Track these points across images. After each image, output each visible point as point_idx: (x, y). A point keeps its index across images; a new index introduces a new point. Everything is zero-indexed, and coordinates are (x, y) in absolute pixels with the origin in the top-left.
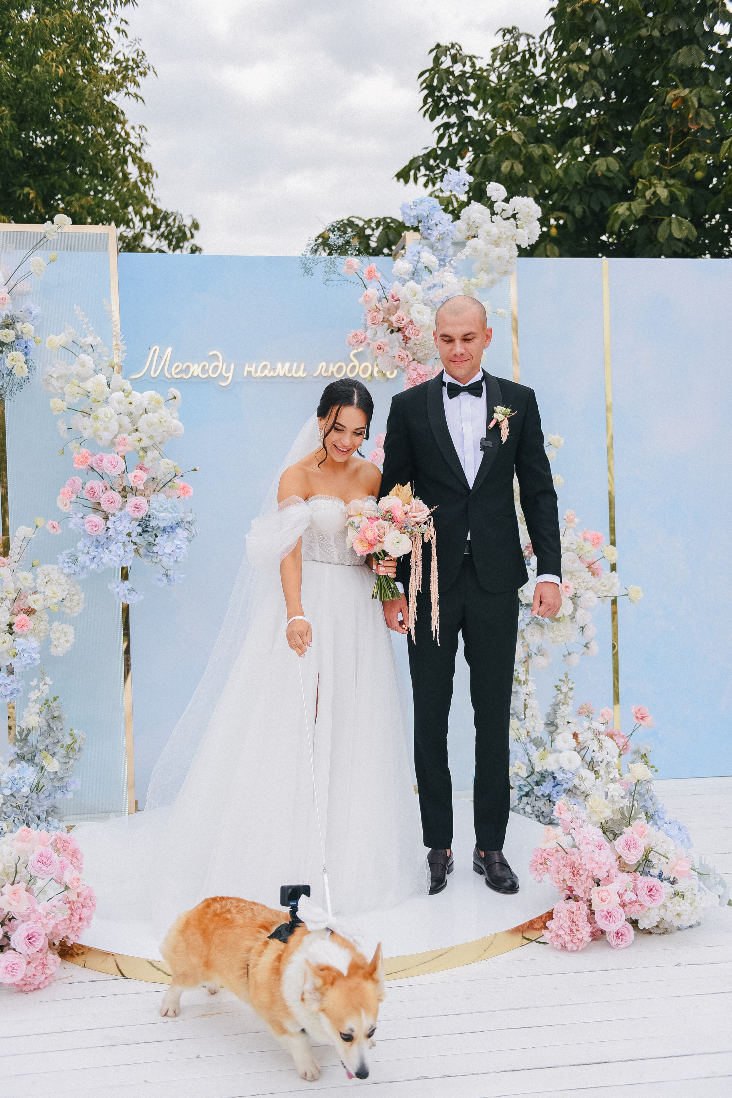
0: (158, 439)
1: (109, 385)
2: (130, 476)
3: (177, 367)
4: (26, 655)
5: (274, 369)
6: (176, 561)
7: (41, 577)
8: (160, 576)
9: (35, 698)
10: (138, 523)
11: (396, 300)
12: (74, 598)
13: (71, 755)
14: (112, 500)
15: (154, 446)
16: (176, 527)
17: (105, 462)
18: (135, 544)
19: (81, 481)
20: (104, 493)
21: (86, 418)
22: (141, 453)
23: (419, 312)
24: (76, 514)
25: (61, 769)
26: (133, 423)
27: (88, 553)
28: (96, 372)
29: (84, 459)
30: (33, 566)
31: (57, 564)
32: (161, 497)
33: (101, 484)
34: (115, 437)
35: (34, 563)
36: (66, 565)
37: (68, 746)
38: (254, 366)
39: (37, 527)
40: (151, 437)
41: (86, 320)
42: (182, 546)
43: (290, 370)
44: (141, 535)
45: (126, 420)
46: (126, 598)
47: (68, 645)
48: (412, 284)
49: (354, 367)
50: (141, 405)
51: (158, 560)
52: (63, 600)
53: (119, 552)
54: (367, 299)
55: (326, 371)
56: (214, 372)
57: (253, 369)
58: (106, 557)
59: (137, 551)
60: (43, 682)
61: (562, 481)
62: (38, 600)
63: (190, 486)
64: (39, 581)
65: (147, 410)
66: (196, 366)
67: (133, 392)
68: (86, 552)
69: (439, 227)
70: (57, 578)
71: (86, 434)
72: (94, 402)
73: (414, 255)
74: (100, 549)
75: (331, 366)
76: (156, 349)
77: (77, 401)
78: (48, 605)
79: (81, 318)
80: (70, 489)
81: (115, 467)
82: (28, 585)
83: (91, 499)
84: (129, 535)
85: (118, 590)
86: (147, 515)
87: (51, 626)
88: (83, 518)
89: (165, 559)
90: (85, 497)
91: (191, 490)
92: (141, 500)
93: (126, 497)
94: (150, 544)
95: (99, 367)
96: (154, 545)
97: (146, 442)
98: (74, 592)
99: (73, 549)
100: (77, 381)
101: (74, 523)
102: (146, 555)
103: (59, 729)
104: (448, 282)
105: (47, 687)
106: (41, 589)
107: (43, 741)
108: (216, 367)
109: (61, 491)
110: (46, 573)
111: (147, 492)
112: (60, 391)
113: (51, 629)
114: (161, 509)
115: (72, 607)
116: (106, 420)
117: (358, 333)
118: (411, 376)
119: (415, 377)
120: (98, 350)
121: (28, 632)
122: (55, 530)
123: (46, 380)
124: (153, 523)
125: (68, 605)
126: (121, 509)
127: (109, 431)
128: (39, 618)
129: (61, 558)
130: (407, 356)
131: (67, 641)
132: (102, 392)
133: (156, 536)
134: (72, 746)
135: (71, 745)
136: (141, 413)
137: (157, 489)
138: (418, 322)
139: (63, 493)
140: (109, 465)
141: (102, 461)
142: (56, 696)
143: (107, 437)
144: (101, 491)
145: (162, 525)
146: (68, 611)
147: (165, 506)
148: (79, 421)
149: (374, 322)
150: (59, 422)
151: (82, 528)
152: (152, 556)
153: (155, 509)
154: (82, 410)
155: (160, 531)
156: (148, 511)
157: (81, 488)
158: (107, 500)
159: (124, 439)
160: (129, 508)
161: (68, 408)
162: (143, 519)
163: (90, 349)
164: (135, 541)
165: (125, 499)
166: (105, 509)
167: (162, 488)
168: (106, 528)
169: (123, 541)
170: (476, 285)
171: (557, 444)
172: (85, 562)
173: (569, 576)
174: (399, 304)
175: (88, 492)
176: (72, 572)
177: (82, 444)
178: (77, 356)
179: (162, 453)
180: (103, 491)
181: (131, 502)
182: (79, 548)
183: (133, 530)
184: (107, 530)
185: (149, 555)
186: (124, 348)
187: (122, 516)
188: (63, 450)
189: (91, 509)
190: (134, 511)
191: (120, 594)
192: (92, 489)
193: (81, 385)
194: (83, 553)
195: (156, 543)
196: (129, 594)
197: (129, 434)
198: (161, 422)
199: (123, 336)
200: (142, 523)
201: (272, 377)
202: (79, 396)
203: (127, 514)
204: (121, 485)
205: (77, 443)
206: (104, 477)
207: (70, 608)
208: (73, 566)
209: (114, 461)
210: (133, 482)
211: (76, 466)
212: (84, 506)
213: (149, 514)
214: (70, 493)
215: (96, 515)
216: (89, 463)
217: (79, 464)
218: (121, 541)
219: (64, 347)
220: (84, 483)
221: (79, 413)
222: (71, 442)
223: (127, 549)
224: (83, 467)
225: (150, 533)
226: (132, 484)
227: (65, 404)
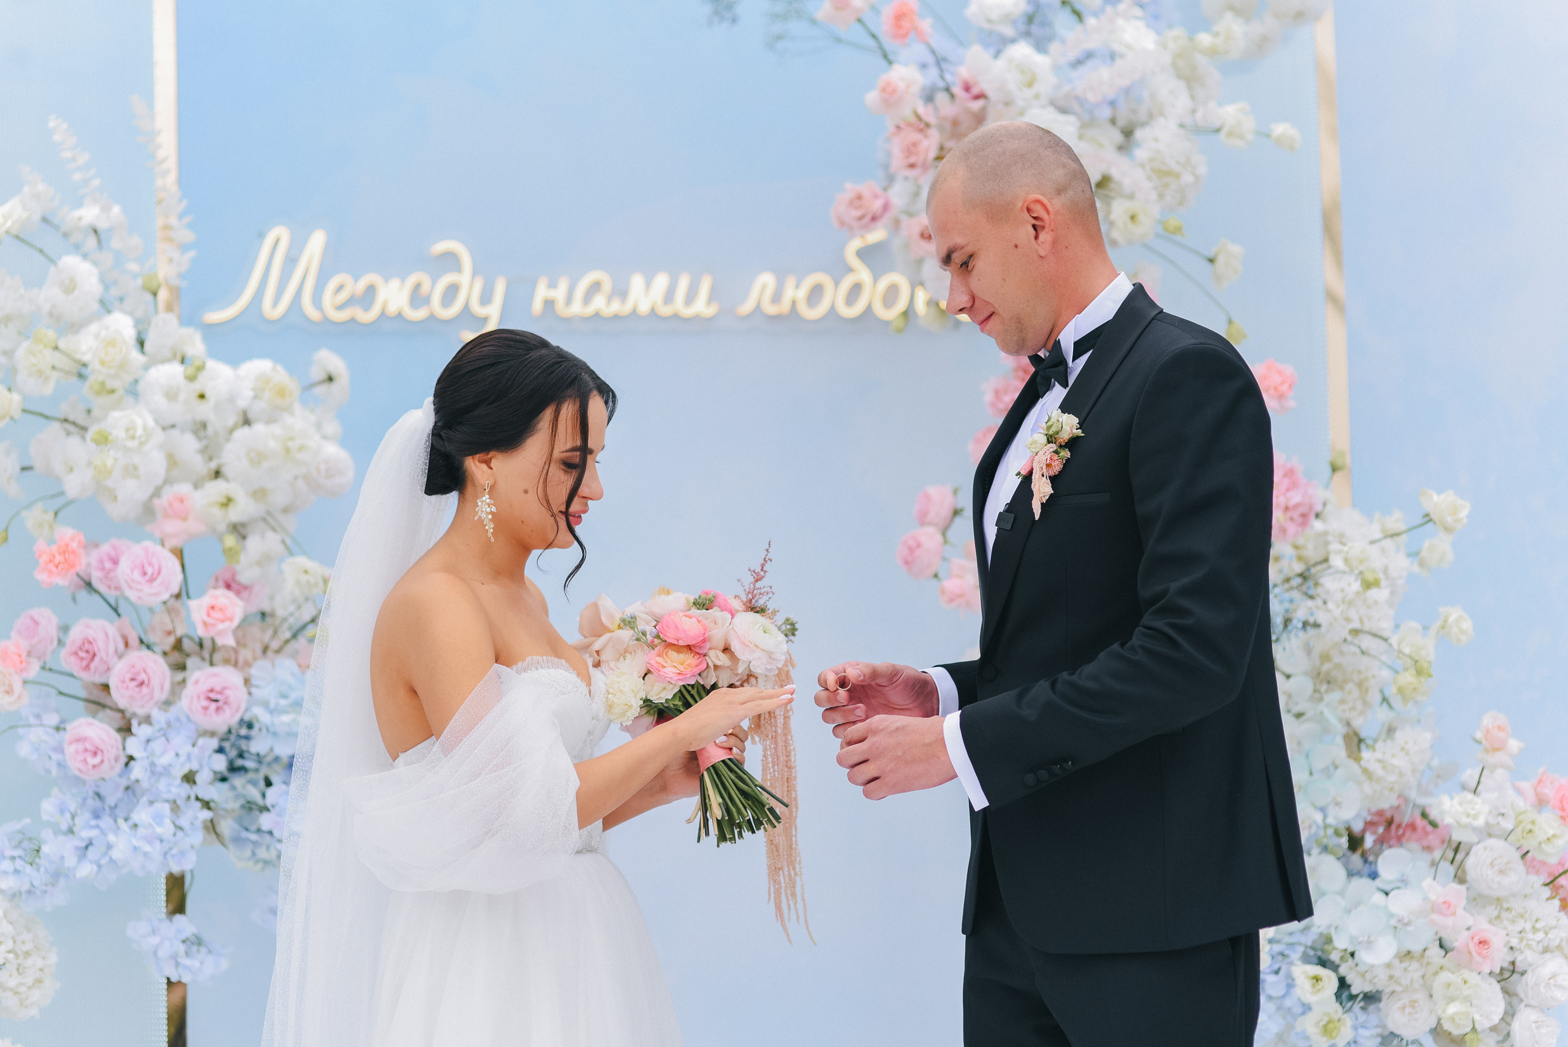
0: (280, 498)
1: (141, 343)
2: (197, 608)
5: (623, 295)
10: (214, 743)
11: (978, 97)
12: (29, 962)
14: (143, 677)
17: (124, 566)
18: (207, 805)
19: (55, 620)
20: (120, 657)
21: (74, 441)
22: (230, 541)
24: (38, 716)
26: (209, 451)
27: (71, 831)
28: (106, 307)
29: (65, 558)
32: (285, 667)
33: (112, 630)
34: (157, 492)
36: (6, 866)
38: (563, 285)
40: (259, 494)
41: (83, 159)
43: (669, 297)
44: (224, 779)
45: (189, 446)
46: (177, 964)
48: (1022, 50)
49: (857, 288)
50: (232, 399)
51: (273, 854)
53: (159, 830)
54: (890, 96)
55: (776, 298)
56: (445, 303)
57: (559, 294)
58: (122, 843)
59: (211, 827)
61: (1467, 625)
65: (251, 416)
66: (395, 283)
67: (211, 364)
68: (64, 827)
71: (74, 485)
72: (97, 393)
74: (106, 822)
75: (790, 285)
76: (277, 242)
77: (49, 389)
79: (67, 155)
80: (24, 645)
81: (152, 580)
83: (84, 675)
84: (189, 778)
85: (154, 940)
86: (242, 721)
88: (58, 729)
90: (66, 668)
92: (227, 677)
93: (182, 667)
94: (250, 807)
95: (114, 292)
96: (265, 809)
97: (244, 508)
98: (28, 947)
99: (27, 821)
100: (51, 334)
101: (33, 742)
102: (237, 840)
104: (1129, 47)
108: (452, 290)
111: (245, 654)
114: (283, 702)
115: (23, 989)
116: (131, 444)
117: (867, 194)
120: (116, 243)
124: (258, 745)
125: (12, 983)
126: (168, 703)
127: (137, 477)
132: (123, 365)
133: (268, 783)
136: (230, 423)
137: (275, 645)
140: (137, 575)
141: (115, 562)
143: (131, 493)
144: (111, 649)
145: (283, 750)
146: (11, 1001)
147: (293, 696)
148: (53, 446)
149: (912, 160)
151: (56, 757)
152: (256, 844)
153: (266, 705)
154: (62, 416)
155: (277, 767)
156: (246, 710)
157: (55, 643)
158: (129, 676)
159: (182, 501)
160: (190, 700)
161: (24, 411)
162: (230, 731)
163: (92, 242)
164: (206, 798)
165: (179, 676)
166: (122, 703)
167: (287, 642)
168: (124, 760)
169: (171, 797)
170: (1212, 52)
171: (1449, 519)
172: (63, 858)
173: (1492, 911)
174: (983, 110)
175: (76, 654)
176: (25, 887)
177: (60, 515)
178: (52, 261)
179: (288, 541)
180: (116, 651)
181: (197, 682)
182: (45, 817)
183: (201, 766)
184: (127, 764)
185: (248, 839)
186: (186, 235)
187: (169, 725)
188: (6, 530)
189: (81, 704)
190: (206, 708)
191: (161, 953)
192: (87, 646)
193: (62, 344)
194: (57, 832)
195: (269, 801)
196: (187, 954)
197: (196, 486)
198: (287, 450)
199: (184, 203)
200: (227, 745)
201: (616, 317)
202: (55, 375)
203: (184, 720)
204: (169, 633)
205: (45, 512)
206: (120, 610)
207: (16, 993)
208: (29, 869)
209: (150, 564)
210: (205, 624)
211: (41, 577)
212: (61, 693)
213: (247, 718)
214: (24, 655)
215: (96, 722)
216: (78, 569)
217: (50, 572)
218: (166, 796)
219: (17, 237)
220: (65, 629)
221: (56, 426)
222: (28, 506)
223: (184, 822)
224: (62, 581)
225: (251, 775)
226: (200, 632)
227: (16, 397)
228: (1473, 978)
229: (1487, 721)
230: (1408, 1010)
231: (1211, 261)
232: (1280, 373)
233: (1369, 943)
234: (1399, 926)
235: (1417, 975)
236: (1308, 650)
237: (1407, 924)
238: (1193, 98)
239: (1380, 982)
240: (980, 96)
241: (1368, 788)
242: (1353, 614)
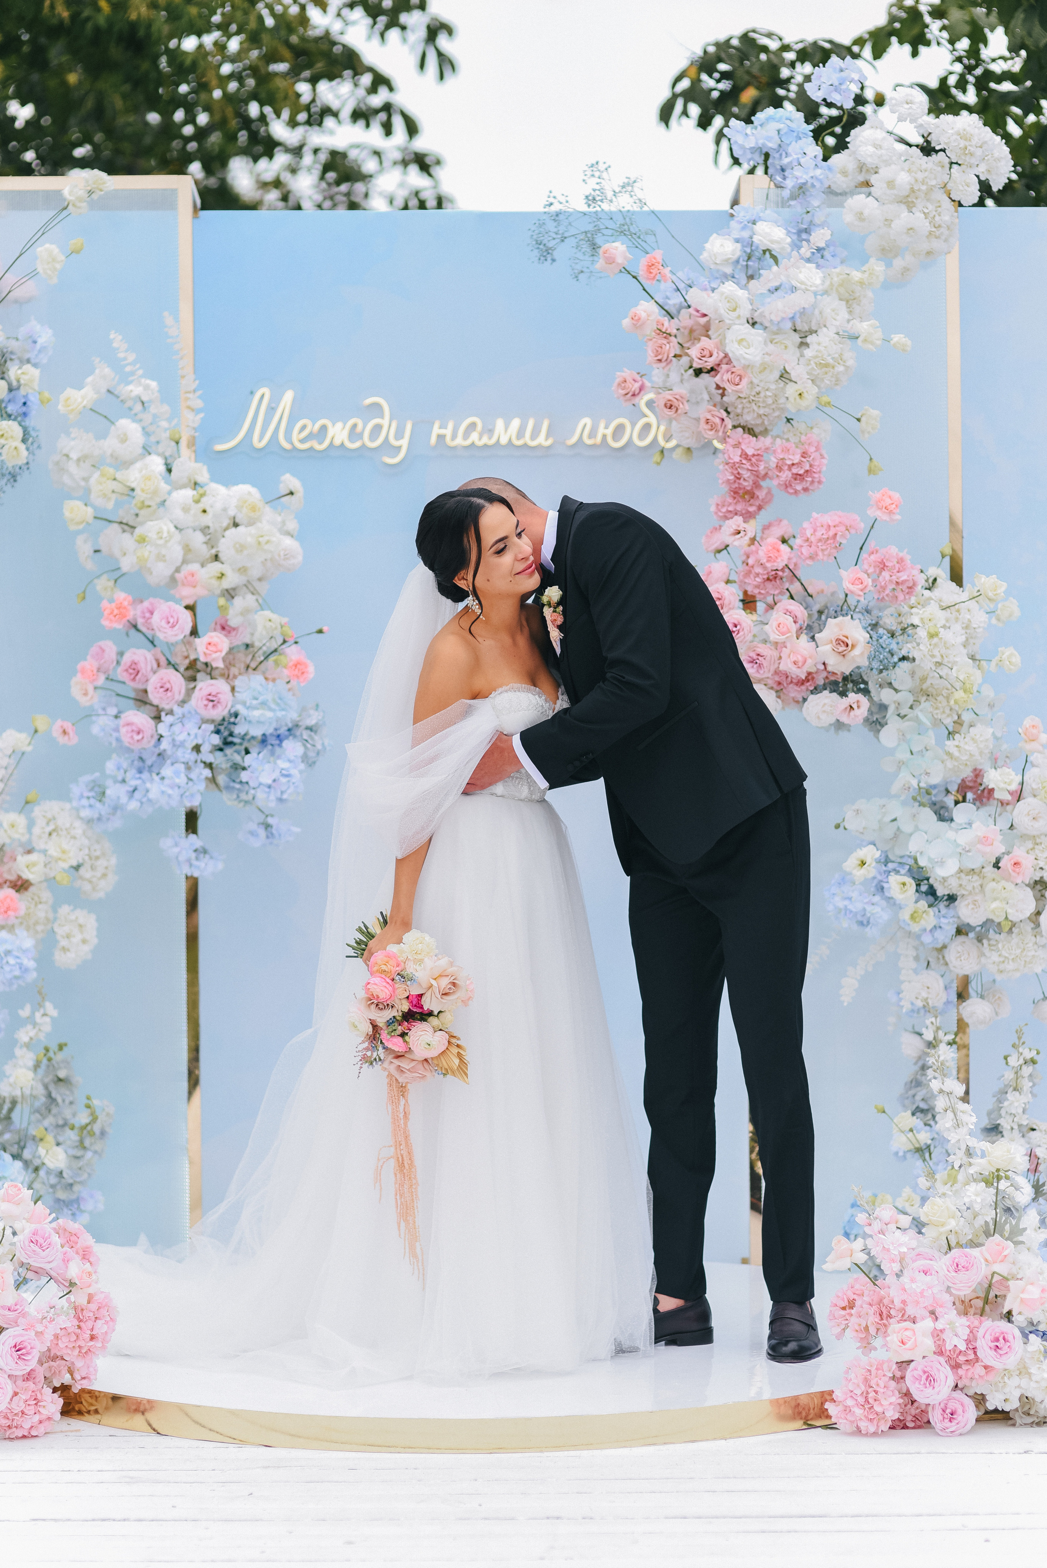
0: (255, 573)
1: (169, 472)
2: (200, 643)
3: (304, 427)
4: (12, 961)
5: (491, 432)
6: (280, 800)
7: (40, 822)
8: (253, 826)
9: (26, 1039)
10: (212, 727)
12: (99, 863)
13: (87, 1142)
14: (168, 686)
15: (249, 587)
16: (287, 737)
17: (157, 615)
18: (210, 766)
19: (115, 648)
20: (155, 673)
21: (127, 536)
22: (222, 601)
23: (740, 341)
24: (104, 709)
25: (70, 1167)
26: (211, 543)
27: (124, 781)
28: (147, 451)
29: (121, 611)
30: (27, 803)
31: (70, 800)
32: (257, 679)
33: (149, 656)
34: (178, 570)
35: (30, 798)
36: (85, 802)
37: (83, 1128)
38: (450, 426)
39: (36, 731)
40: (243, 570)
41: (131, 357)
42: (294, 772)
43: (520, 434)
44: (221, 750)
45: (198, 539)
46: (191, 865)
47: (86, 948)
48: (729, 287)
49: (648, 426)
50: (225, 510)
51: (250, 797)
52: (77, 868)
53: (177, 781)
54: (638, 323)
55: (593, 433)
56: (372, 438)
57: (448, 432)
58: (155, 788)
59: (212, 779)
60: (42, 1011)
61: (1017, 659)
62: (34, 864)
63: (308, 661)
64: (36, 830)
65: (237, 520)
66: (339, 425)
67: (214, 485)
68: (120, 778)
69: (798, 172)
70: (68, 825)
71: (126, 564)
72: (141, 508)
73: (744, 228)
74: (145, 775)
75: (602, 425)
76: (263, 396)
77: (110, 505)
78: (52, 875)
79: (121, 355)
80: (95, 665)
81: (173, 626)
82: (16, 836)
83: (132, 684)
84: (197, 748)
85: (176, 850)
86: (231, 715)
87: (55, 911)
88: (116, 717)
89: (261, 795)
90: (120, 678)
91: (311, 669)
92: (221, 686)
93: (194, 679)
94: (236, 767)
95: (153, 439)
96: (244, 769)
97: (233, 580)
98: (98, 853)
99: (97, 774)
100: (111, 471)
101: (101, 725)
102: (228, 788)
103: (67, 1102)
104: (802, 283)
105: (47, 1019)
106: (40, 845)
107: (39, 1121)
108: (378, 428)
109: (79, 667)
110: (49, 815)
111: (234, 671)
112: (83, 483)
113: (55, 919)
114: (255, 702)
115: (94, 880)
116: (161, 542)
117: (629, 379)
118: (730, 458)
119: (737, 459)
120: (153, 410)
121: (17, 922)
122: (66, 737)
123: (57, 463)
124: (238, 730)
125: (88, 875)
126: (183, 702)
127: (165, 561)
128: (36, 898)
129: (76, 790)
130: (723, 420)
131: (84, 941)
132: (155, 492)
134: (89, 1128)
135: (87, 1125)
136: (225, 524)
137: (253, 665)
138: (738, 360)
139: (83, 671)
140: (163, 623)
141: (152, 613)
142: (63, 1041)
143: (161, 571)
144: (149, 668)
145: (257, 732)
146: (87, 887)
147: (261, 698)
148: (113, 537)
149: (659, 357)
150: (80, 540)
151: (115, 734)
152: (239, 790)
153: (244, 703)
154: (119, 520)
155: (254, 742)
156: (232, 707)
157: (115, 663)
158: (159, 685)
159: (193, 575)
160: (197, 700)
161: (95, 518)
162: (224, 719)
163: (138, 407)
164: (208, 761)
165: (192, 685)
166: (155, 702)
167: (261, 662)
168: (156, 737)
169: (185, 760)
170: (861, 283)
171: (990, 594)
172: (119, 798)
173: (1030, 844)
174: (709, 322)
175: (127, 670)
176: (96, 816)
177: (118, 581)
178: (113, 423)
179: (261, 601)
180: (152, 669)
181: (201, 689)
182: (108, 772)
183: (204, 742)
184: (159, 740)
185: (233, 788)
186: (199, 404)
187: (184, 716)
188: (84, 592)
189: (131, 702)
190: (206, 706)
191: (181, 858)
192: (133, 666)
193: (119, 476)
194: (116, 782)
195: (246, 764)
196: (197, 859)
197: (203, 566)
198: (259, 543)
199: (197, 382)
200: (222, 728)
201: (486, 446)
202: (114, 496)
203: (193, 712)
204: (186, 657)
205: (109, 580)
206: (155, 643)
207: (90, 882)
208: (98, 805)
209: (172, 616)
210: (205, 654)
211: (105, 623)
212: (118, 695)
213: (232, 711)
214: (95, 671)
215: (139, 713)
216: (128, 618)
217: (111, 621)
218: (182, 760)
219: (91, 409)
220: (121, 654)
221: (116, 526)
222: (98, 577)
223: (193, 776)
224: (119, 626)
225: (237, 747)
226: (203, 659)
227: (90, 510)
228: (1010, 886)
229: (1027, 722)
230: (971, 906)
231: (859, 420)
232: (890, 497)
233: (942, 863)
234: (963, 852)
235: (977, 884)
236: (913, 674)
237: (968, 851)
238: (850, 312)
239: (953, 887)
240: (705, 315)
241: (949, 764)
242: (936, 652)
